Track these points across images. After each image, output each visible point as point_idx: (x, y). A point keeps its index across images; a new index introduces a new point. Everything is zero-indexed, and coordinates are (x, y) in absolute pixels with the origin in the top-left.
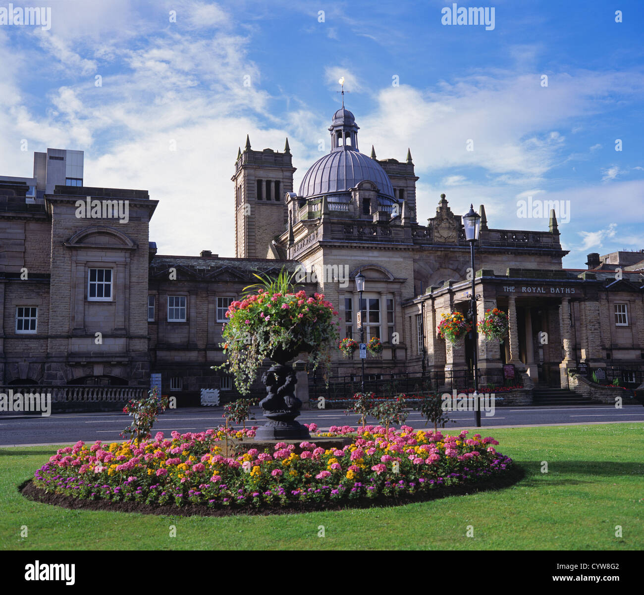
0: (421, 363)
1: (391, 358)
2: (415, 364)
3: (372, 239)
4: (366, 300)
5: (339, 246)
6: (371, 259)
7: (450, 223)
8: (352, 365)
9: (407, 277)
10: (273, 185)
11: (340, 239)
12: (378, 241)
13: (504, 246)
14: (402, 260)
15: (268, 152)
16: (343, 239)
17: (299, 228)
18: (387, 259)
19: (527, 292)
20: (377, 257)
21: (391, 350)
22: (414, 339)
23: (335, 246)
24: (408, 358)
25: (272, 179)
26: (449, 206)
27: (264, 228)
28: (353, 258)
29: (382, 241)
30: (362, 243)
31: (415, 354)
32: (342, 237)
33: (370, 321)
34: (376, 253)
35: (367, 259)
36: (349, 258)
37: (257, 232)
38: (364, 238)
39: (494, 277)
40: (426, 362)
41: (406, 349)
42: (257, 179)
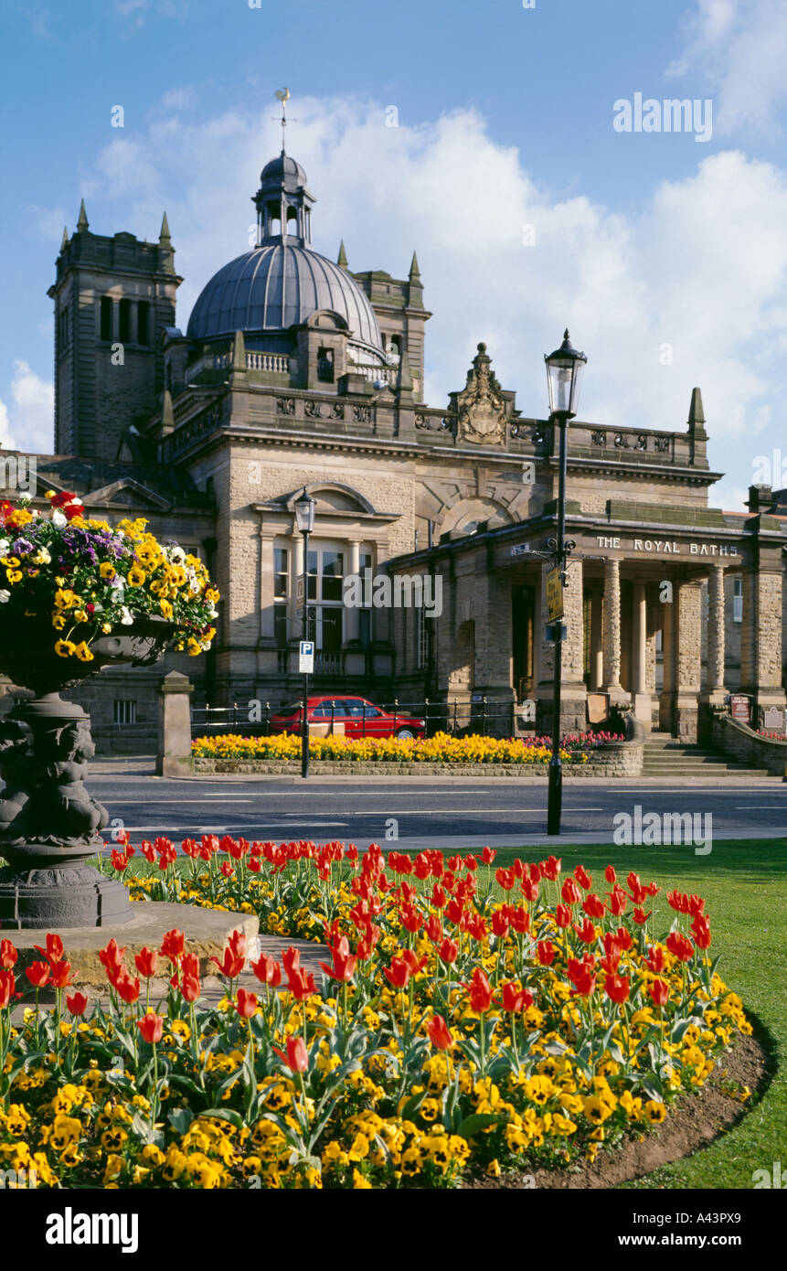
0: (423, 684)
1: (363, 673)
2: (410, 686)
3: (333, 428)
4: (316, 553)
5: (265, 440)
6: (328, 470)
7: (493, 405)
8: (283, 685)
9: (403, 511)
10: (134, 310)
11: (268, 425)
12: (345, 433)
13: (598, 457)
14: (392, 475)
15: (126, 240)
16: (273, 425)
17: (185, 403)
18: (363, 473)
19: (645, 551)
20: (342, 467)
21: (363, 656)
22: (410, 636)
23: (256, 440)
24: (398, 673)
25: (133, 298)
26: (492, 367)
27: (114, 400)
28: (292, 466)
29: (353, 434)
30: (312, 437)
31: (410, 665)
32: (272, 421)
33: (324, 597)
34: (340, 460)
35: (321, 469)
36: (285, 466)
37: (98, 407)
38: (317, 426)
39: (580, 517)
40: (433, 683)
41: (394, 657)
42: (100, 295)
